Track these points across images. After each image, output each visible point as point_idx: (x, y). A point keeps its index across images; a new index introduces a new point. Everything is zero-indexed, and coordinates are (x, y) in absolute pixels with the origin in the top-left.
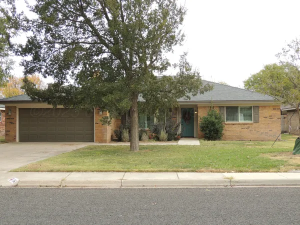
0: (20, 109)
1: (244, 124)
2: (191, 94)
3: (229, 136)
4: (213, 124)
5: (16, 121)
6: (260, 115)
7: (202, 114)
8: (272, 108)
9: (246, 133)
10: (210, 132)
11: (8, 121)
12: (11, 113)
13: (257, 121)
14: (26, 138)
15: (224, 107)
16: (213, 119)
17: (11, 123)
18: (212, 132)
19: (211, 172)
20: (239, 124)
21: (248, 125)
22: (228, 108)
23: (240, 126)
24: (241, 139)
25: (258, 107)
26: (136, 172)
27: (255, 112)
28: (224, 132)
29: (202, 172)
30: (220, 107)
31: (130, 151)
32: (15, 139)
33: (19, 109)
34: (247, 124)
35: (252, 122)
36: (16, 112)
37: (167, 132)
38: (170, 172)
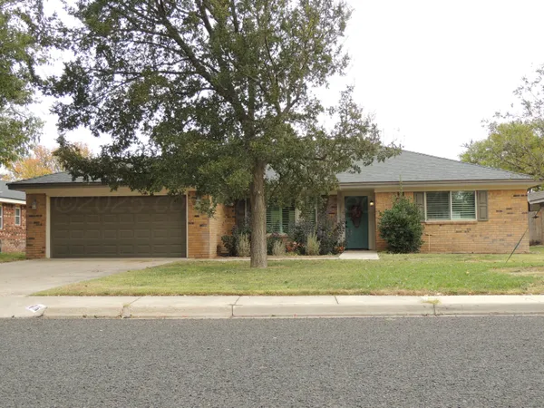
0: (52, 199)
1: (461, 224)
2: (362, 161)
3: (434, 245)
4: (404, 223)
5: (45, 220)
6: (489, 207)
7: (382, 206)
8: (511, 194)
9: (463, 240)
10: (398, 237)
12: (37, 205)
13: (483, 219)
14: (63, 251)
15: (423, 193)
16: (404, 215)
17: (37, 223)
18: (402, 238)
19: (399, 294)
20: (452, 224)
21: (468, 226)
22: (431, 195)
23: (453, 227)
24: (454, 251)
25: (485, 191)
26: (261, 294)
27: (479, 203)
28: (423, 238)
29: (383, 294)
30: (417, 194)
31: (251, 266)
32: (44, 252)
34: (466, 224)
35: (476, 220)
36: (45, 205)
37: (318, 239)
38: (323, 294)
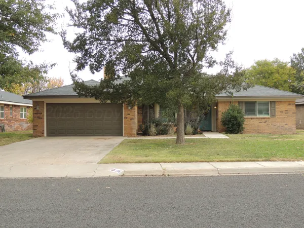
1: (262, 118)
3: (248, 129)
4: (235, 118)
5: (44, 116)
6: (276, 110)
7: (222, 109)
8: (287, 103)
9: (263, 127)
10: (233, 125)
11: (35, 115)
12: (39, 108)
13: (273, 116)
14: (54, 132)
15: (243, 102)
16: (236, 114)
17: (39, 118)
20: (257, 118)
21: (265, 120)
22: (246, 103)
23: (258, 120)
24: (258, 132)
25: (275, 102)
27: (271, 107)
28: (244, 126)
30: (239, 103)
32: (43, 133)
33: (47, 104)
34: (264, 118)
35: (269, 116)
36: (44, 107)
